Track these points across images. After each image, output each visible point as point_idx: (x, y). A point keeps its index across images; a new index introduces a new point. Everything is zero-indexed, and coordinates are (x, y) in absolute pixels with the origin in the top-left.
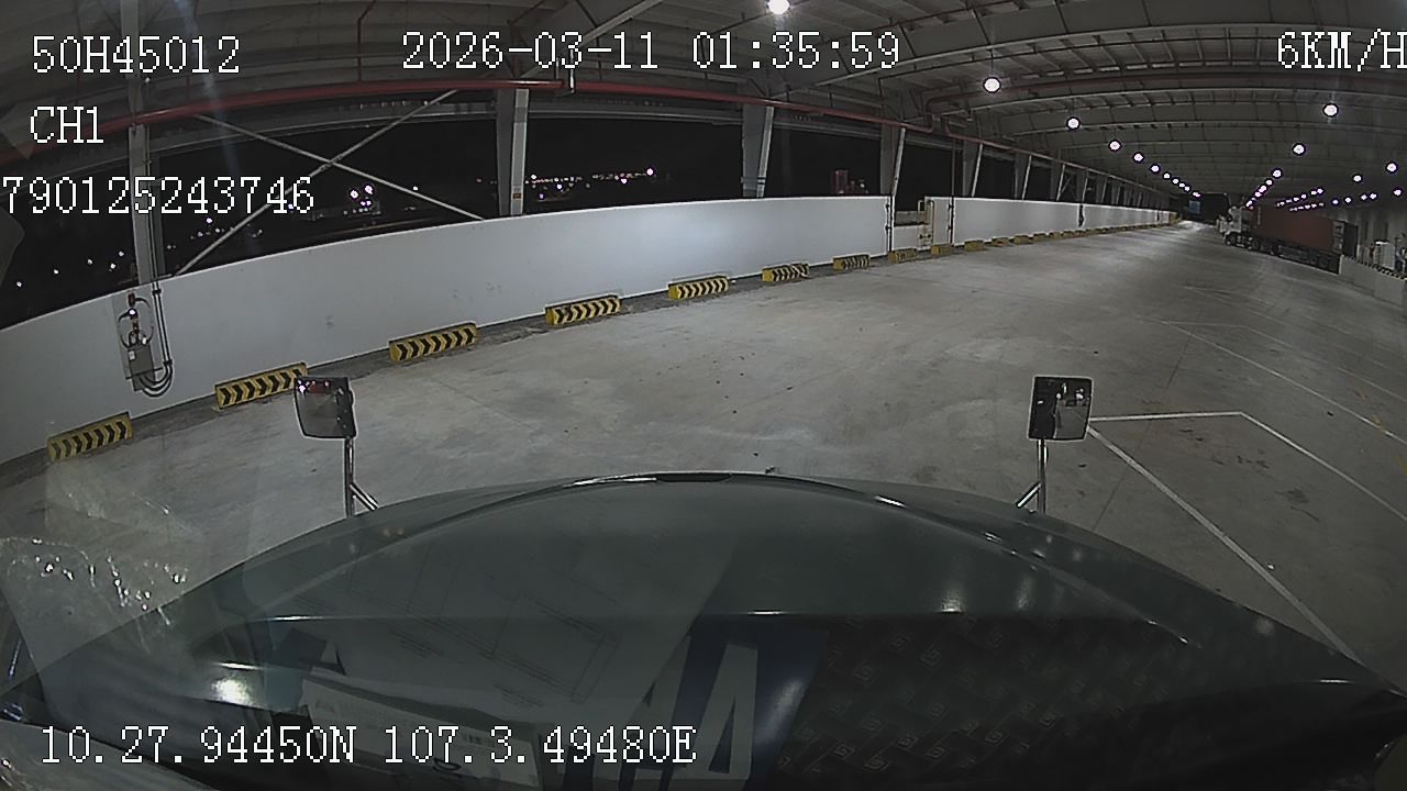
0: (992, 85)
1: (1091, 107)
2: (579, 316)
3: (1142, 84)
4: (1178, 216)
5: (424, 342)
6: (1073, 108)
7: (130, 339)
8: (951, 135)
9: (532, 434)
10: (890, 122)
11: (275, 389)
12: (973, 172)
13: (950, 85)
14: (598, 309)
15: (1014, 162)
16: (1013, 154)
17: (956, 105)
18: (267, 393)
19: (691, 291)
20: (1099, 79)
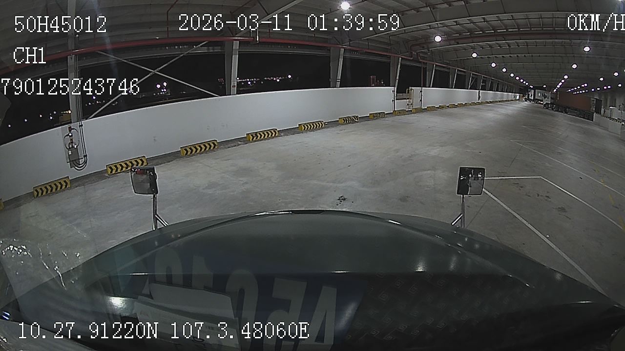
0: (438, 39)
1: (483, 48)
2: (261, 137)
3: (504, 38)
4: (523, 96)
5: (195, 147)
7: (69, 146)
8: (422, 61)
10: (394, 55)
12: (431, 77)
14: (269, 135)
15: (449, 72)
16: (449, 69)
19: (308, 127)
20: (485, 36)
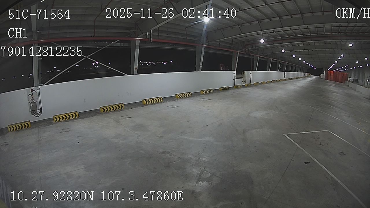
0: (262, 41)
1: (288, 46)
2: (151, 102)
3: (301, 40)
4: (310, 74)
5: (110, 108)
6: (283, 47)
7: (31, 101)
8: (251, 54)
9: (138, 136)
10: (235, 51)
11: (69, 118)
12: (257, 64)
13: (251, 41)
14: (156, 101)
15: (267, 61)
16: (267, 59)
17: (253, 46)
18: (67, 119)
19: (181, 96)
20: (290, 39)
